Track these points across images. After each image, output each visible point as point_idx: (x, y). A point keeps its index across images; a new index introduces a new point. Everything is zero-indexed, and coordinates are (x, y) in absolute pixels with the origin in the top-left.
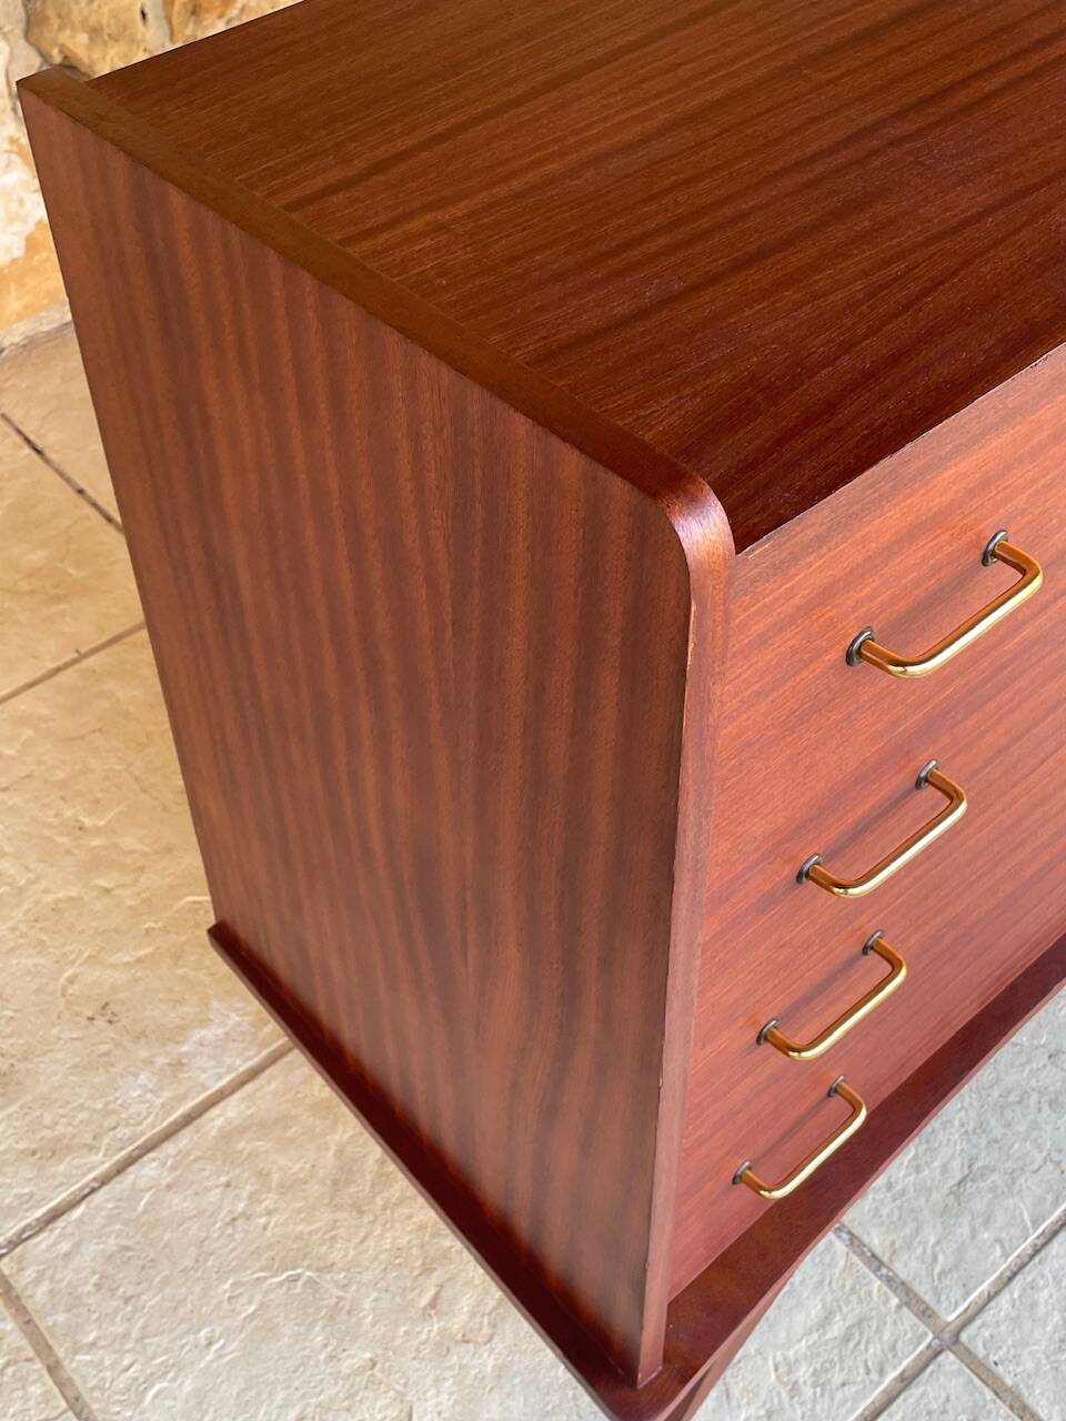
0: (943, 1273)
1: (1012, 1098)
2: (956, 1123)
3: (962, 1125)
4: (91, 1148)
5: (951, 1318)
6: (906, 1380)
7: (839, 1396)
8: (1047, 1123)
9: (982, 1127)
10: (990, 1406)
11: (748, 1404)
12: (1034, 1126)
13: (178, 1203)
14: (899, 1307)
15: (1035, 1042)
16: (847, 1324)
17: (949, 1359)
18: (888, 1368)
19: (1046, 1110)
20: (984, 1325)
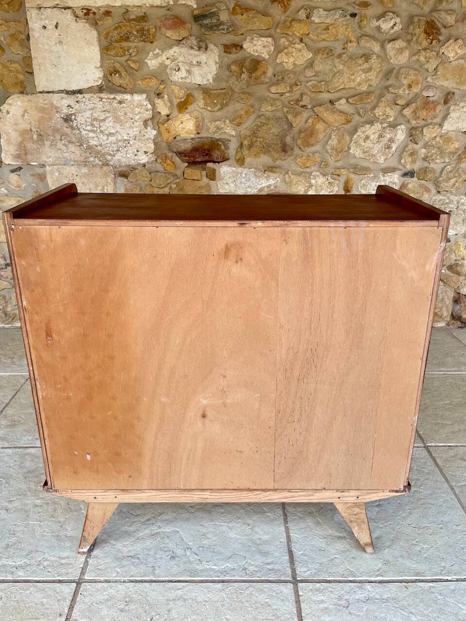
0: (99, 569)
1: (165, 549)
2: (146, 544)
3: (146, 546)
4: (8, 442)
5: (86, 578)
6: (60, 582)
7: (45, 573)
8: (165, 560)
9: (149, 550)
10: (67, 600)
11: (29, 560)
12: (161, 558)
13: (6, 459)
14: (81, 568)
15: (188, 543)
16: (67, 562)
17: (75, 585)
18: (61, 576)
19: (170, 557)
20: (90, 585)
